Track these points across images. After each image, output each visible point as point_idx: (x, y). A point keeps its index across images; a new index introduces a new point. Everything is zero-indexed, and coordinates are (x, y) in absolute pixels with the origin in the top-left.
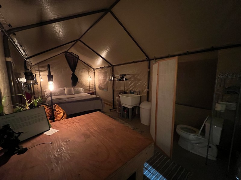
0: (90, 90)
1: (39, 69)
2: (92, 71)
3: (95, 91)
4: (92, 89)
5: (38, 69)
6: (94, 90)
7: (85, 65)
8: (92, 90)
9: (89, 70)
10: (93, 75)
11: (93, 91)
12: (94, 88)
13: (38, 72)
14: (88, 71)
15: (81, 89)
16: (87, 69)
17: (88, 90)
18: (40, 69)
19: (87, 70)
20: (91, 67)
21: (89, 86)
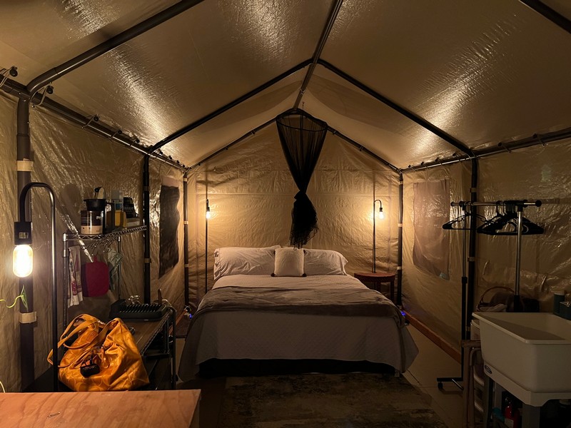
0: (375, 266)
1: (206, 177)
2: (390, 181)
3: (400, 271)
4: (388, 260)
5: (203, 179)
6: (392, 265)
7: (362, 154)
8: (385, 265)
9: (378, 178)
10: (396, 196)
11: (388, 270)
12: (396, 258)
13: (204, 187)
14: (374, 182)
15: (337, 258)
16: (370, 172)
17: (368, 264)
18: (211, 178)
19: (367, 175)
20: (387, 164)
21: (371, 245)
